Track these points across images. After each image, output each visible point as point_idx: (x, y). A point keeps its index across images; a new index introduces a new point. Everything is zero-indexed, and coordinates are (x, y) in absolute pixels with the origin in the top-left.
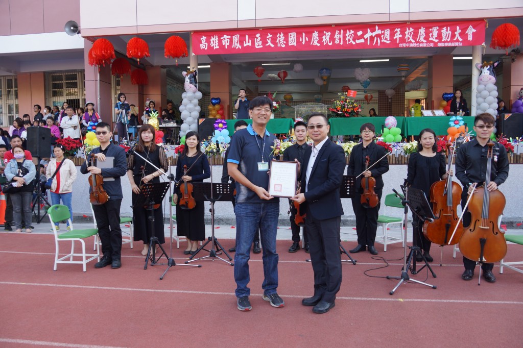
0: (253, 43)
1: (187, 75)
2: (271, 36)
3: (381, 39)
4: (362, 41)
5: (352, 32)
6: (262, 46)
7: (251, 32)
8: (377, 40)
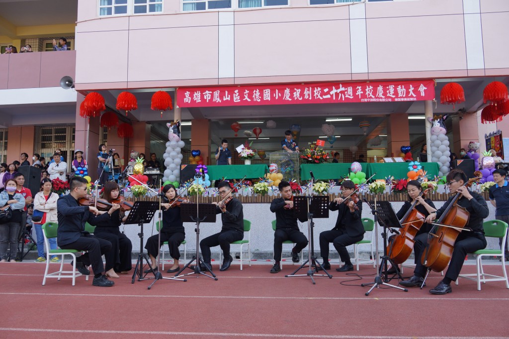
0: (232, 98)
1: (171, 126)
2: (248, 92)
3: (345, 95)
4: (329, 96)
5: (319, 89)
6: (239, 101)
7: (231, 88)
8: (341, 96)
